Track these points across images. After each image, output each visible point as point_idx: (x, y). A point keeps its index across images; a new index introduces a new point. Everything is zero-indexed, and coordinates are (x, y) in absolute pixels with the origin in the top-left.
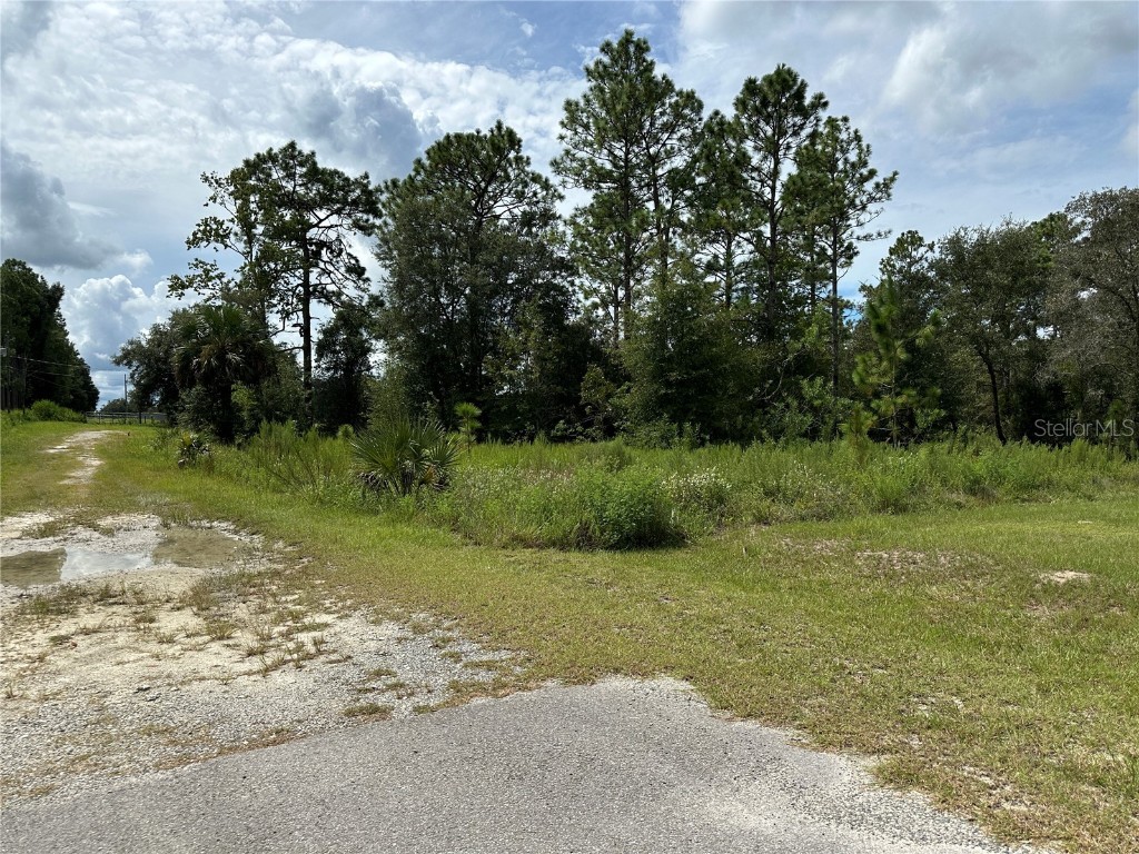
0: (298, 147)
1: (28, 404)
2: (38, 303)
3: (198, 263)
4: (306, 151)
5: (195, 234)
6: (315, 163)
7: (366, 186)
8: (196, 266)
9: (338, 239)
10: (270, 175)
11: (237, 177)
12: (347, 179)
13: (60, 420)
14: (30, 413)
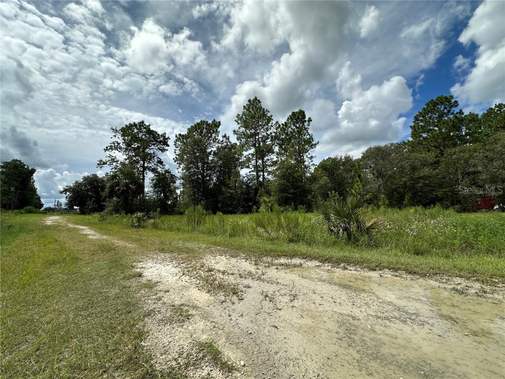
0: (145, 123)
1: (22, 208)
2: (25, 174)
3: (110, 156)
4: (147, 124)
5: (107, 147)
6: (150, 128)
7: (165, 136)
8: (109, 157)
9: (154, 153)
10: (133, 131)
11: (123, 130)
12: (158, 135)
13: (36, 213)
14: (22, 211)
